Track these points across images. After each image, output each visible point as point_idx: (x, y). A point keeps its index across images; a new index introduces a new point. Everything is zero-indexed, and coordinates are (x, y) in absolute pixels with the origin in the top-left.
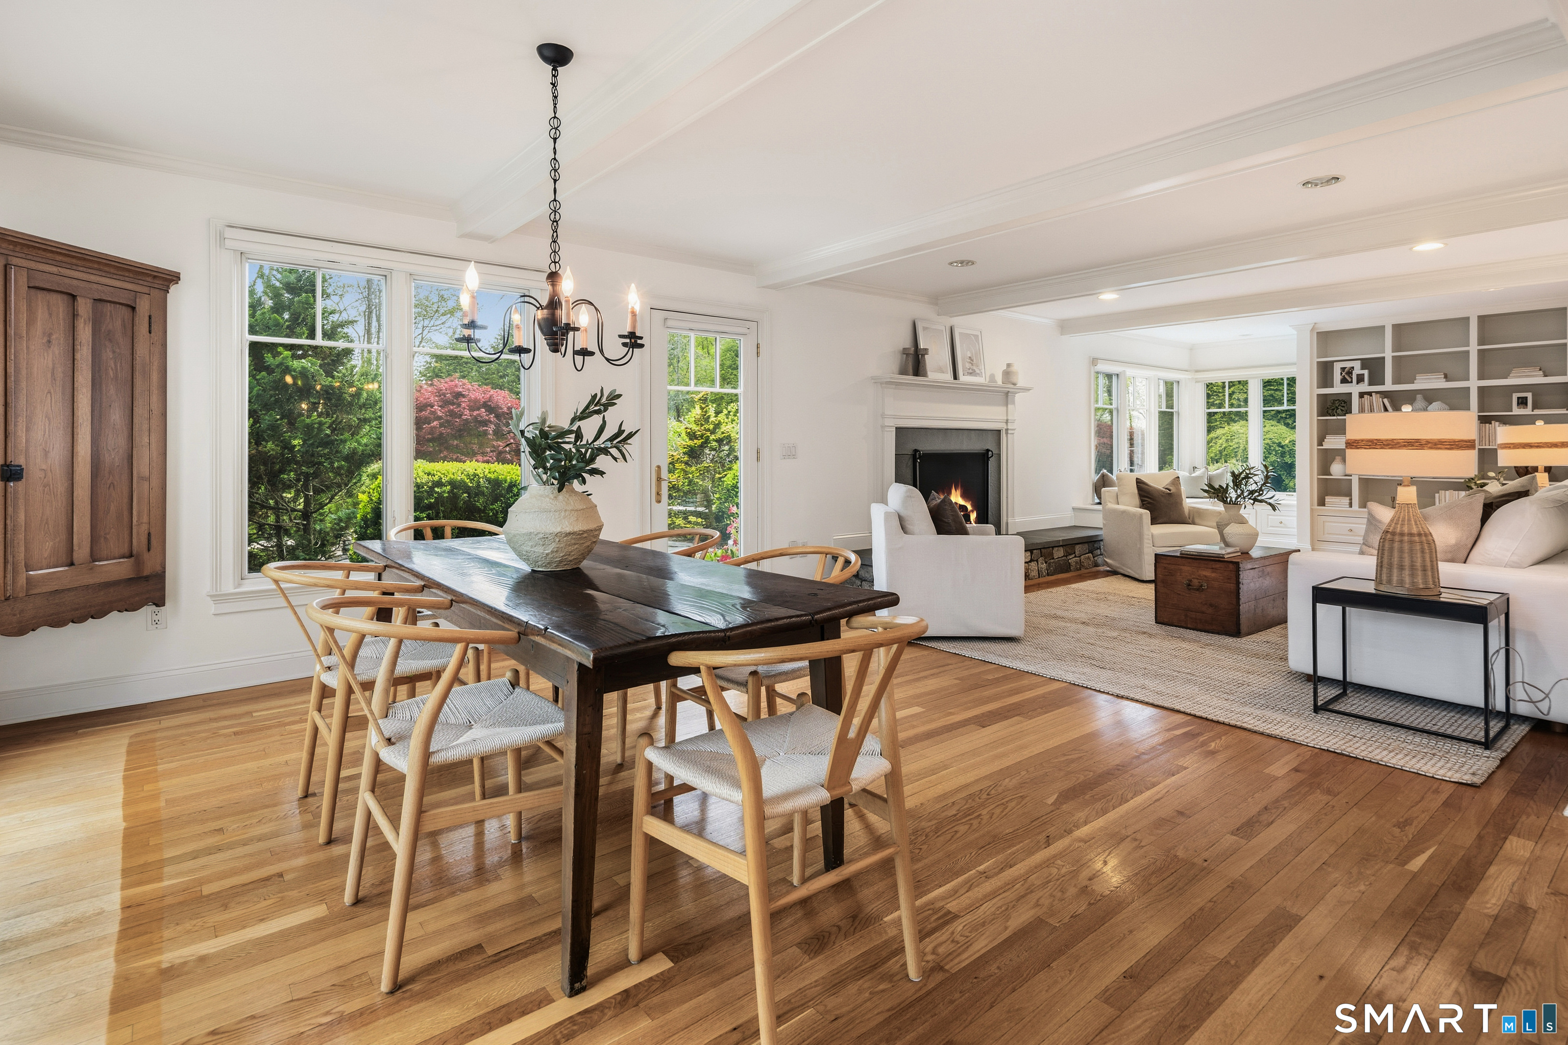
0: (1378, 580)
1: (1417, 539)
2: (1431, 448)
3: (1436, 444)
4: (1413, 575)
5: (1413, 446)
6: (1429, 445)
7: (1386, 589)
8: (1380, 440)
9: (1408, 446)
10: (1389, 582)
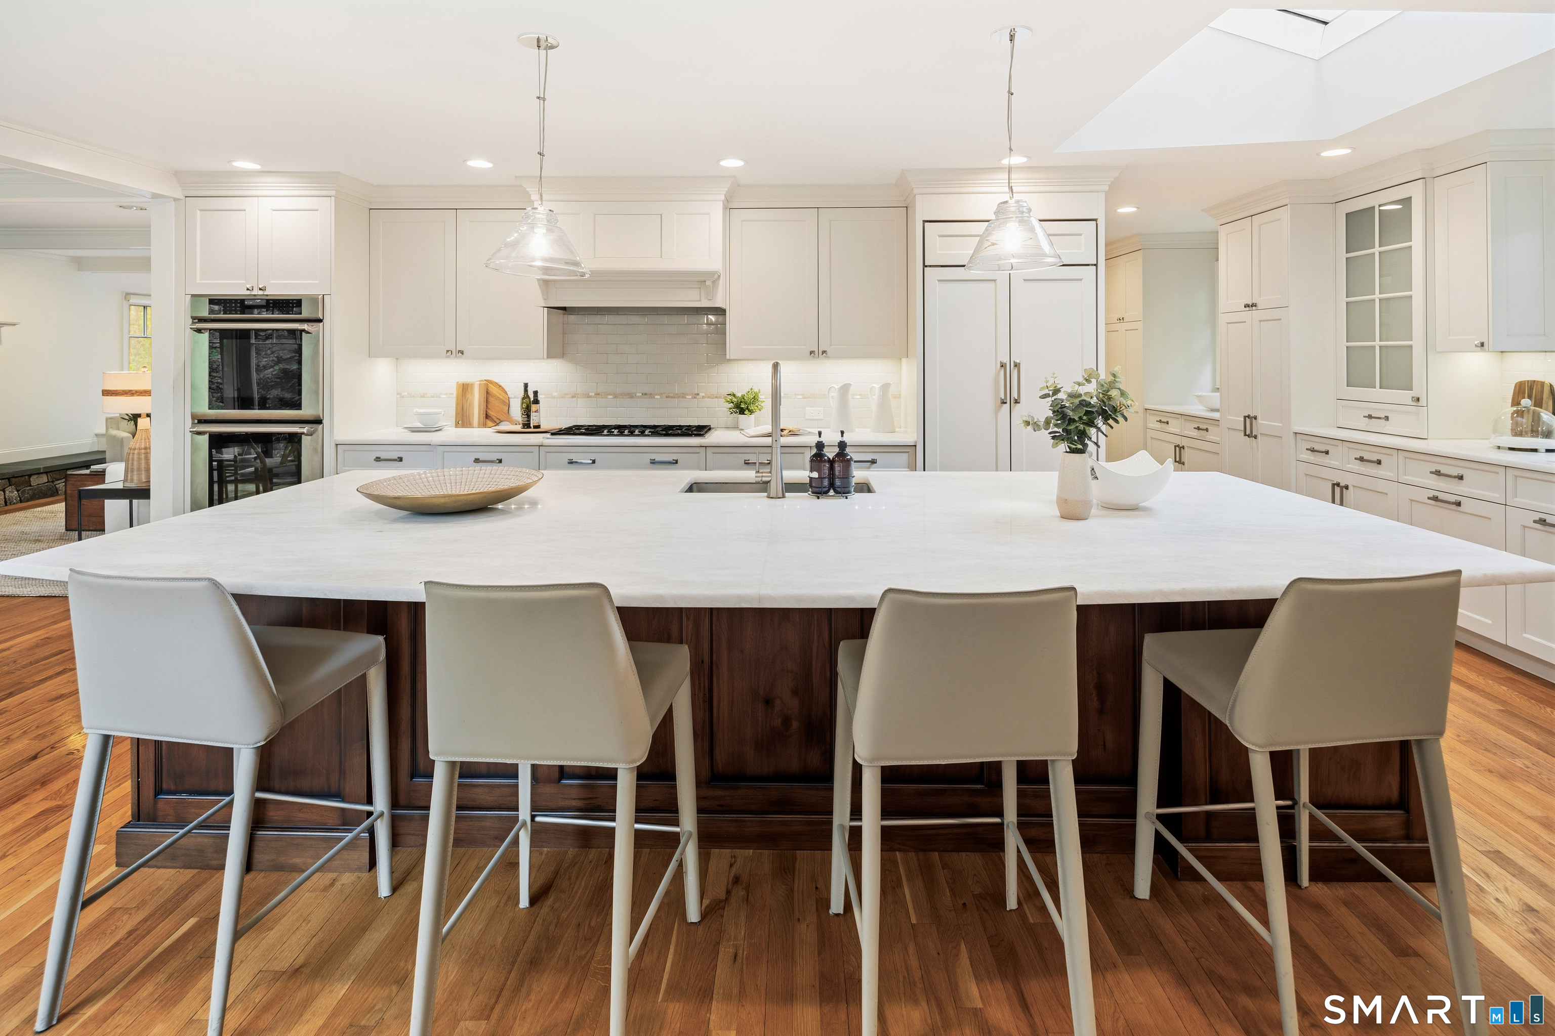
0: (125, 481)
1: (143, 451)
2: (138, 395)
3: (141, 393)
4: (139, 475)
5: (127, 394)
6: (138, 394)
7: (129, 485)
8: (110, 390)
9: (126, 394)
10: (132, 481)
